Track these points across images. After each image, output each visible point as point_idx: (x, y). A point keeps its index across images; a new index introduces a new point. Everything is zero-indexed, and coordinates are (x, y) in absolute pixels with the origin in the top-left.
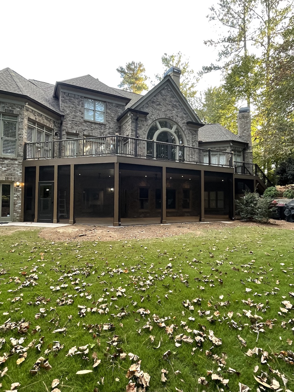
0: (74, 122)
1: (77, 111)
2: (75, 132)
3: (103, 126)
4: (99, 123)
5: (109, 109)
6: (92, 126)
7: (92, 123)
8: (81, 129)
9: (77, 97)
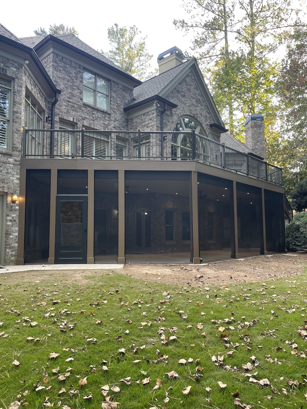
0: (70, 104)
1: (74, 87)
2: (72, 120)
3: (108, 116)
4: (102, 110)
5: (115, 92)
6: (94, 114)
7: (93, 108)
8: (80, 116)
9: (74, 65)
